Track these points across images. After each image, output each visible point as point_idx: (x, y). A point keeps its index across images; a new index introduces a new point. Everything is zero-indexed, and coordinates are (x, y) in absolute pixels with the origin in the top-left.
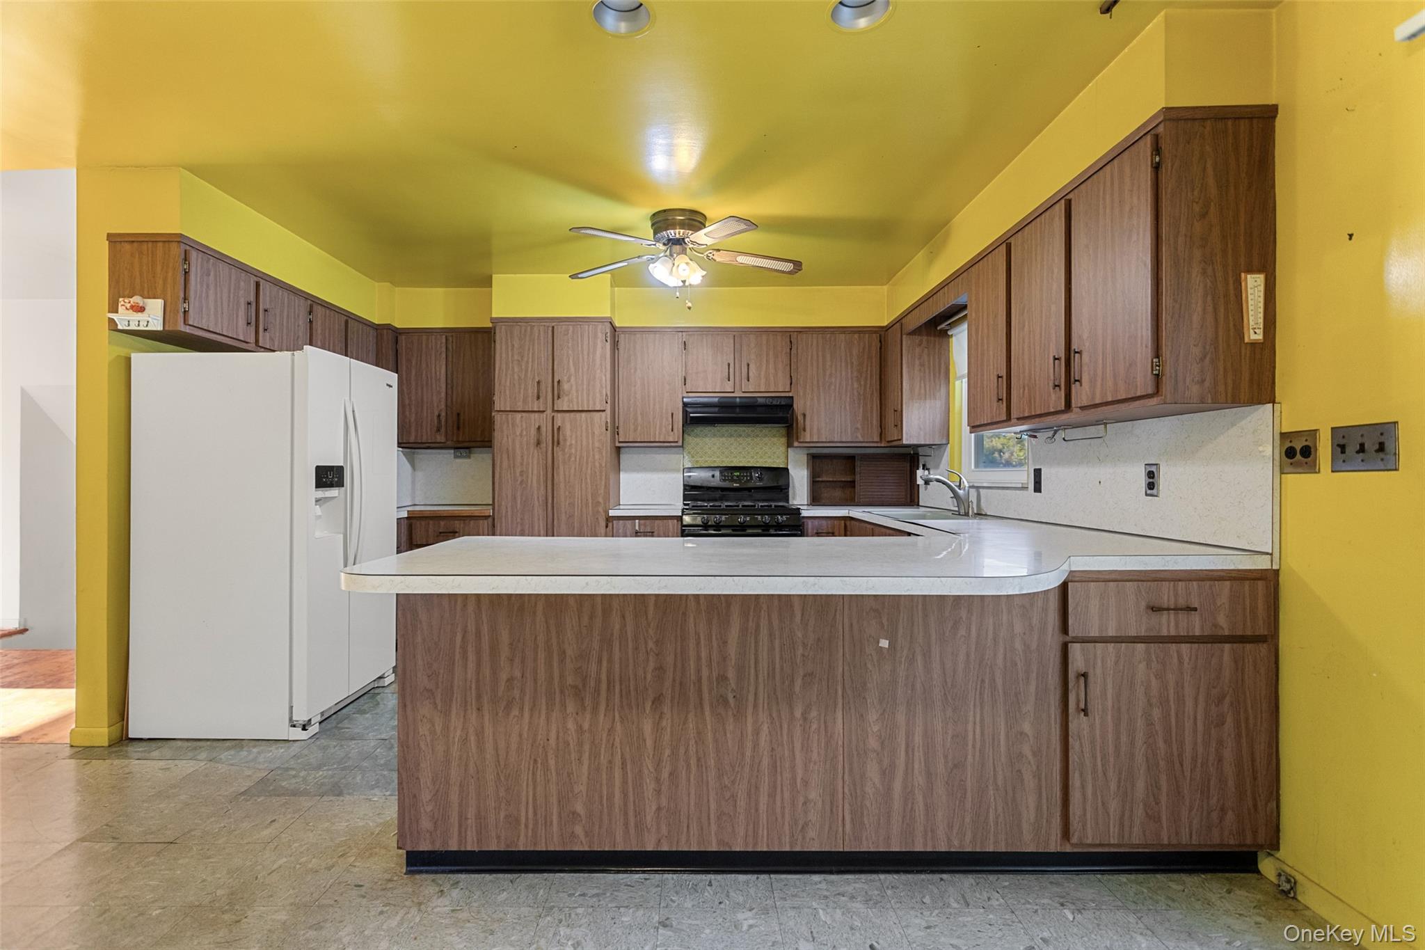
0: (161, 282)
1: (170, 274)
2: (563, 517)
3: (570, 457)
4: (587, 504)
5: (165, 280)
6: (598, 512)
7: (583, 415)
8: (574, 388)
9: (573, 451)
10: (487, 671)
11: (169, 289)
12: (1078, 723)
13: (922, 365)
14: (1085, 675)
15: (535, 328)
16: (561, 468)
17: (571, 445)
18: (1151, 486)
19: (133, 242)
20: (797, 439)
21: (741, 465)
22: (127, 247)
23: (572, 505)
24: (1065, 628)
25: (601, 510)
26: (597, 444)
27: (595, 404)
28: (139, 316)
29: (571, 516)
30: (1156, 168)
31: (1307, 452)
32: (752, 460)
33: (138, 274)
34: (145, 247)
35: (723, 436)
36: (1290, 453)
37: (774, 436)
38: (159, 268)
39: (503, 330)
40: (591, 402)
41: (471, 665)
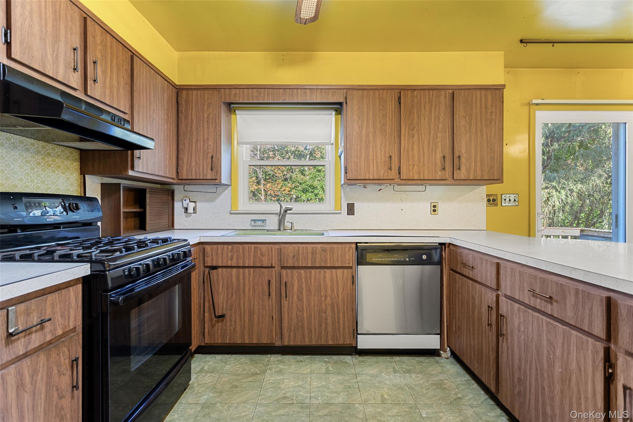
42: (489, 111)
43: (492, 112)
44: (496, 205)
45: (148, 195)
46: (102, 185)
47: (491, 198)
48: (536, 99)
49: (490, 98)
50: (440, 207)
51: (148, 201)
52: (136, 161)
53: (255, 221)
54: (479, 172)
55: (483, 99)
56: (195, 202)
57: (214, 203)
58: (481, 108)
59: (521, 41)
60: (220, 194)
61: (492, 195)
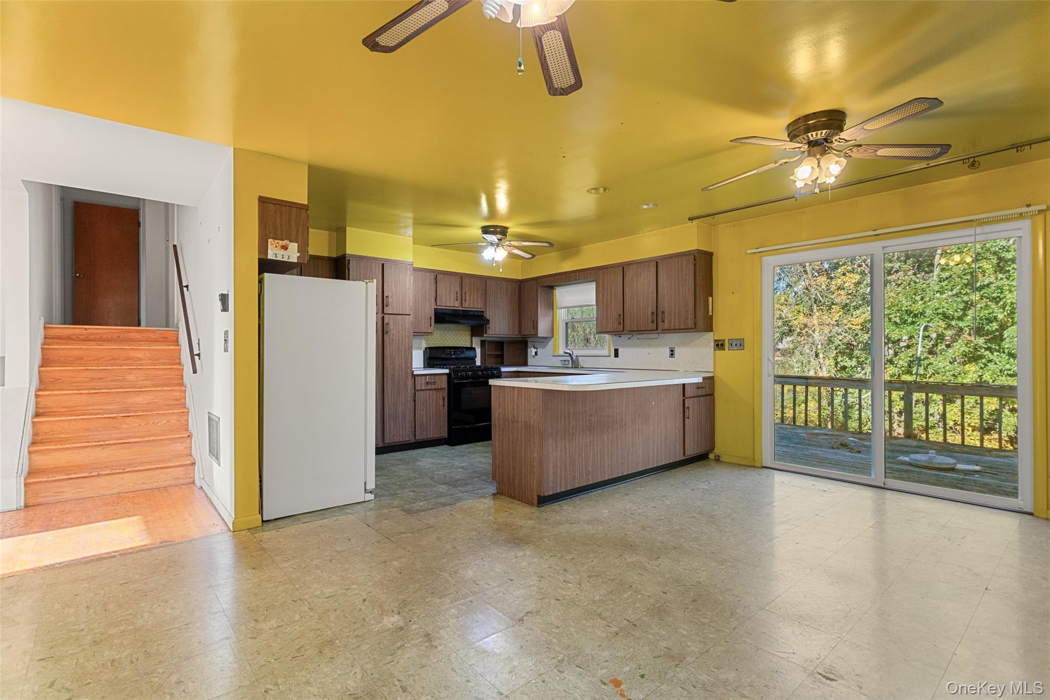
0: (294, 232)
1: (301, 229)
2: (389, 376)
3: (392, 342)
4: (402, 368)
5: (297, 232)
6: (408, 372)
7: (400, 316)
8: (395, 301)
9: (395, 337)
10: (567, 424)
11: (300, 237)
12: (687, 421)
13: (544, 301)
14: (688, 408)
15: (373, 264)
16: (388, 347)
17: (393, 334)
18: (672, 354)
19: (276, 204)
20: (486, 333)
21: (450, 346)
22: (272, 207)
23: (394, 368)
24: (684, 395)
25: (409, 371)
26: (407, 334)
27: (406, 310)
28: (283, 252)
29: (394, 375)
30: (695, 265)
31: (722, 345)
32: (455, 343)
33: (279, 225)
34: (284, 208)
35: (442, 330)
36: (718, 345)
37: (465, 330)
38: (293, 224)
39: (354, 263)
40: (404, 310)
41: (563, 423)
42: (684, 273)
43: (686, 274)
44: (724, 349)
45: (505, 345)
46: (481, 341)
47: (720, 343)
48: (750, 249)
49: (684, 262)
50: (677, 351)
51: (505, 348)
52: (487, 329)
53: (565, 361)
54: (677, 323)
55: (680, 264)
56: (537, 348)
57: (545, 349)
58: (678, 271)
59: (690, 219)
60: (548, 343)
61: (720, 340)
